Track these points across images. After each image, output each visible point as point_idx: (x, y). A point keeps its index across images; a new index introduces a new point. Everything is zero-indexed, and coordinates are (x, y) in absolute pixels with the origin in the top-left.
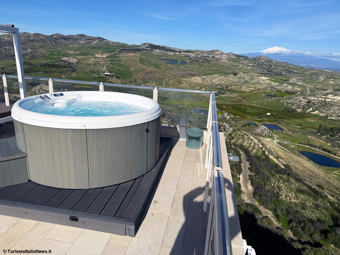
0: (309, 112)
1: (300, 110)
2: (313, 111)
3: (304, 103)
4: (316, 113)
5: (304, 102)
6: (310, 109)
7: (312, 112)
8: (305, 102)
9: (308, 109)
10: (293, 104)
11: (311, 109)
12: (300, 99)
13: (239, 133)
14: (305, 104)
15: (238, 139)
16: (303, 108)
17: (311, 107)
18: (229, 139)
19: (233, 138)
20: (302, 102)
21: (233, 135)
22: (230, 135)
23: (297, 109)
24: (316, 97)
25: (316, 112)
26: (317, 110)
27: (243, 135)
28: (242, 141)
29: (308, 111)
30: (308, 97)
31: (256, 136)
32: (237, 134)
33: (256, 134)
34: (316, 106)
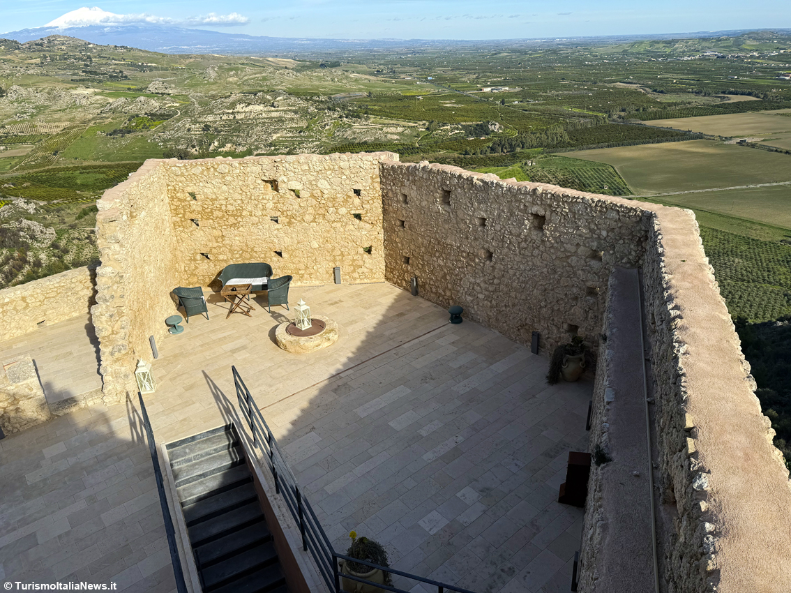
1: (196, 150)
5: (197, 131)
6: (214, 143)
7: (221, 148)
8: (199, 131)
9: (210, 145)
10: (177, 141)
11: (216, 144)
13: (76, 235)
15: (80, 249)
17: (214, 138)
18: (54, 256)
20: (193, 132)
22: (54, 245)
23: (189, 150)
24: (216, 115)
25: (228, 147)
26: (228, 143)
29: (212, 148)
30: (200, 117)
34: (222, 133)
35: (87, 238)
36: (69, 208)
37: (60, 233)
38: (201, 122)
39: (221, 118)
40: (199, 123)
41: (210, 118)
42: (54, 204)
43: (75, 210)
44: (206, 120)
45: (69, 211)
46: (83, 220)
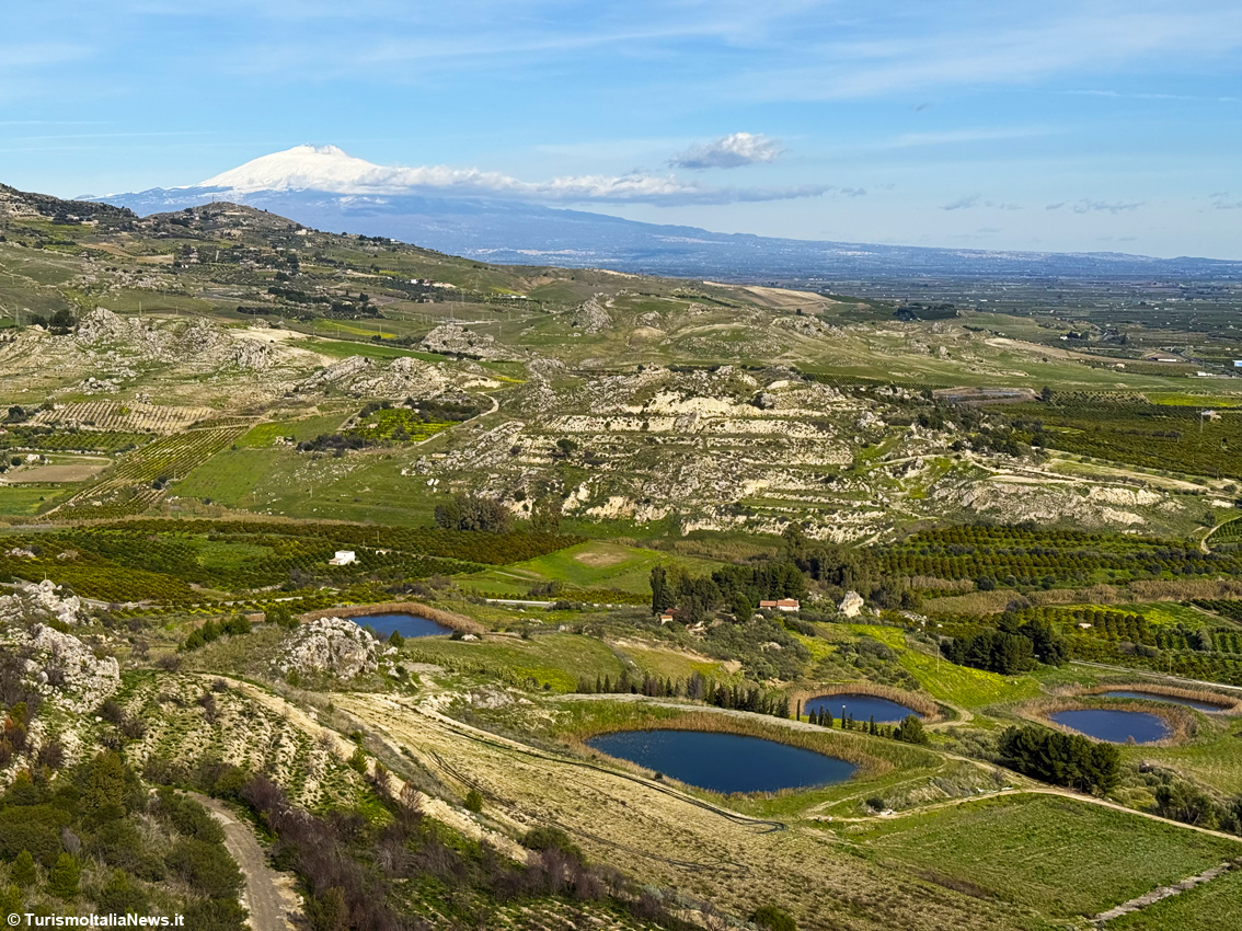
0: (577, 510)
1: (526, 508)
2: (599, 500)
3: (538, 460)
4: (614, 511)
5: (535, 455)
6: (577, 491)
7: (594, 506)
8: (542, 456)
9: (566, 496)
10: (479, 477)
11: (583, 494)
12: (513, 441)
13: (175, 690)
14: (545, 465)
15: (177, 729)
16: (541, 488)
17: (581, 479)
18: (100, 740)
19: (135, 733)
20: (523, 459)
21: (133, 707)
22: (109, 711)
23: (506, 503)
24: (596, 416)
25: (615, 506)
26: (616, 494)
27: (210, 697)
28: (207, 742)
29: (569, 504)
30: (551, 419)
31: (298, 693)
32: (163, 699)
33: (293, 679)
34: (605, 467)
35: (200, 702)
36: (164, 624)
37: (130, 680)
38: (552, 433)
39: (608, 425)
40: (547, 434)
41: (579, 425)
42: (125, 610)
43: (178, 630)
44: (566, 428)
45: (162, 631)
46: (198, 653)
